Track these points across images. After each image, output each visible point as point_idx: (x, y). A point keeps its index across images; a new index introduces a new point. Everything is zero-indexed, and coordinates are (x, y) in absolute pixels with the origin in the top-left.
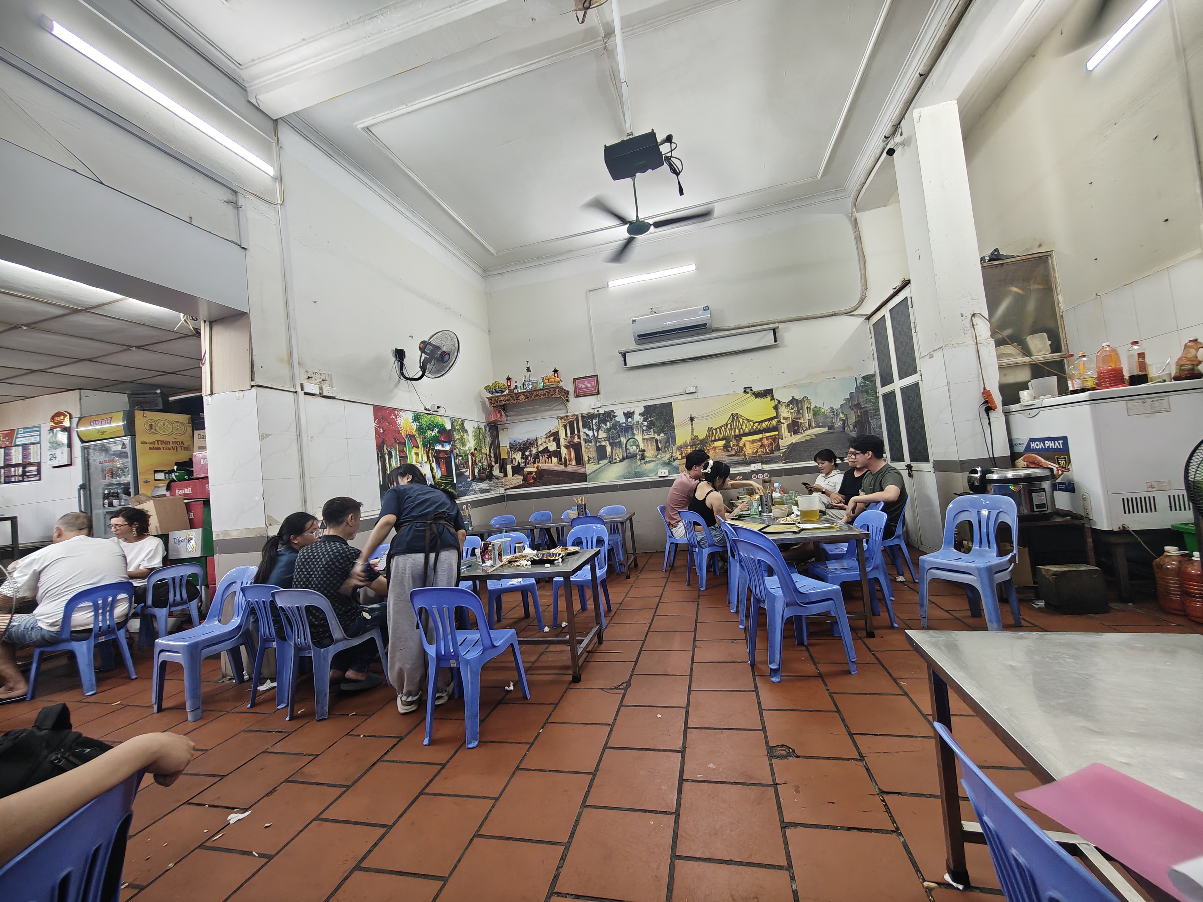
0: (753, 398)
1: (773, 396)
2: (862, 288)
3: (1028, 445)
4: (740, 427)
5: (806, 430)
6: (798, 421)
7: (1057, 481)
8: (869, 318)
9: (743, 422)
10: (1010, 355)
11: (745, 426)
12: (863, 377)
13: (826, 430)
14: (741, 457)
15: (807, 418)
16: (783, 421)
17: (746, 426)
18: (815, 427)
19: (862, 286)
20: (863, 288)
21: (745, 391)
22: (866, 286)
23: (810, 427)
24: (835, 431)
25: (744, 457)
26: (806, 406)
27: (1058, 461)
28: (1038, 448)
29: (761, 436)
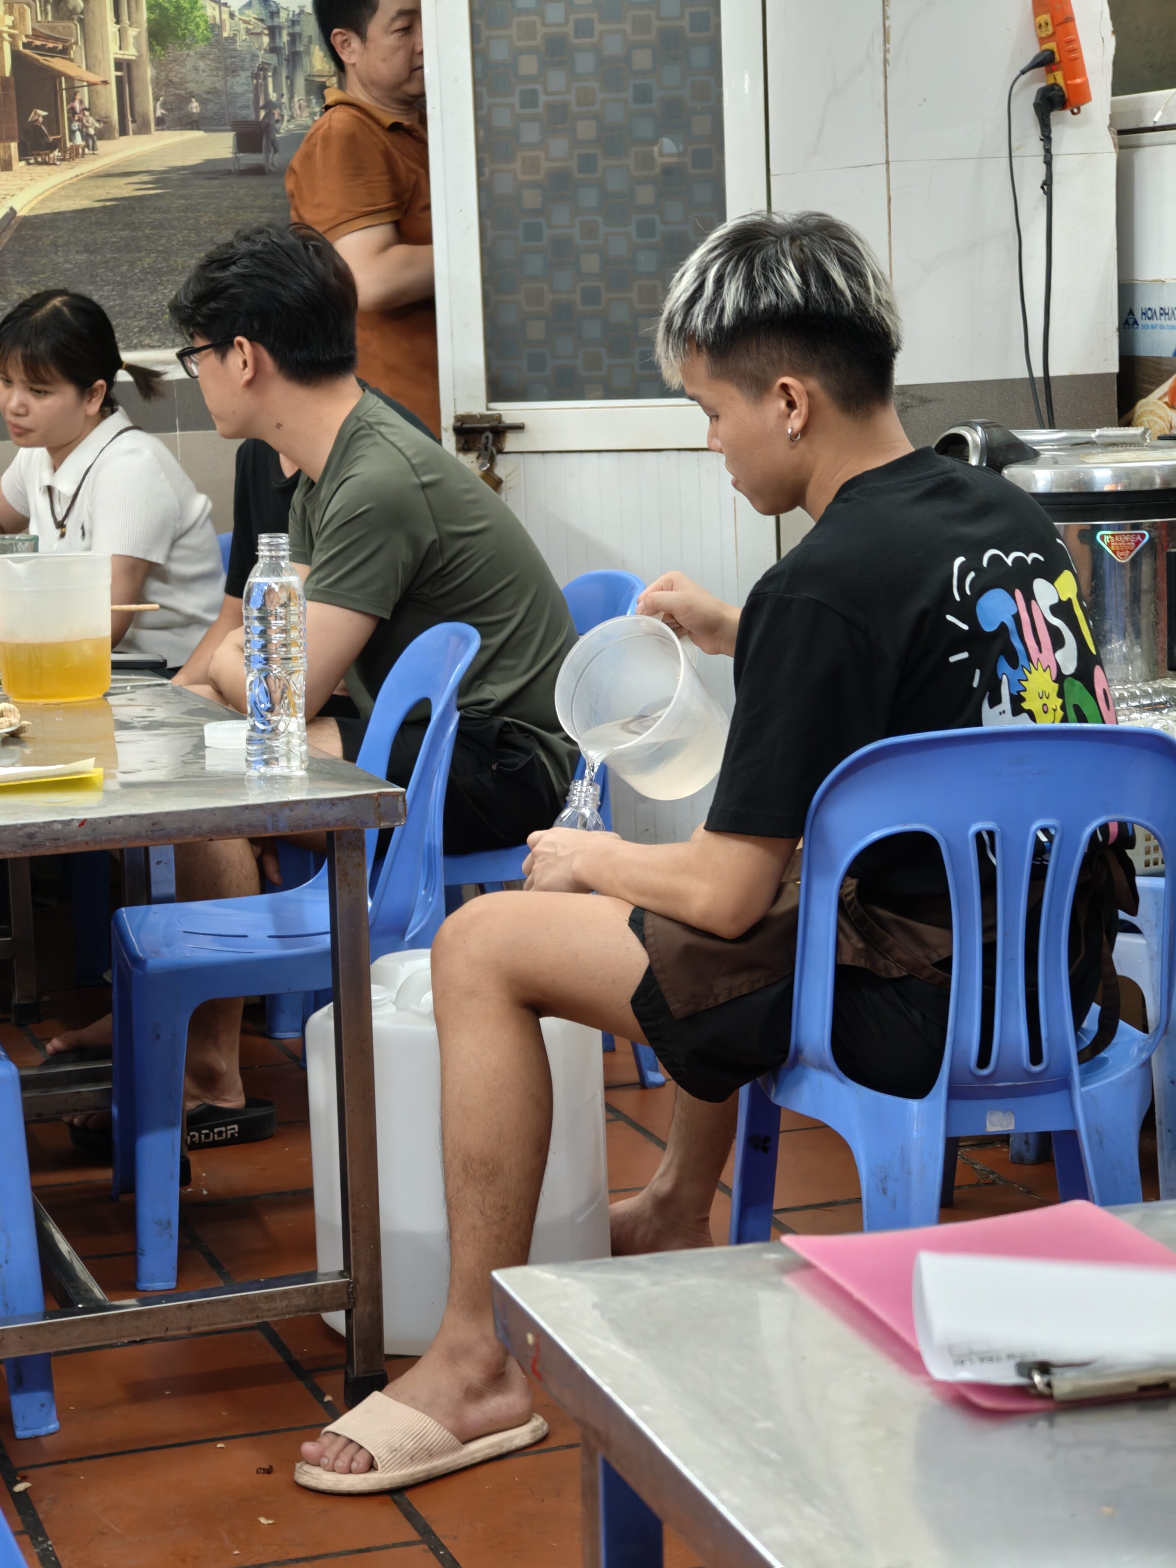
5: (102, 135)
18: (161, 123)
23: (128, 120)
24: (276, 160)
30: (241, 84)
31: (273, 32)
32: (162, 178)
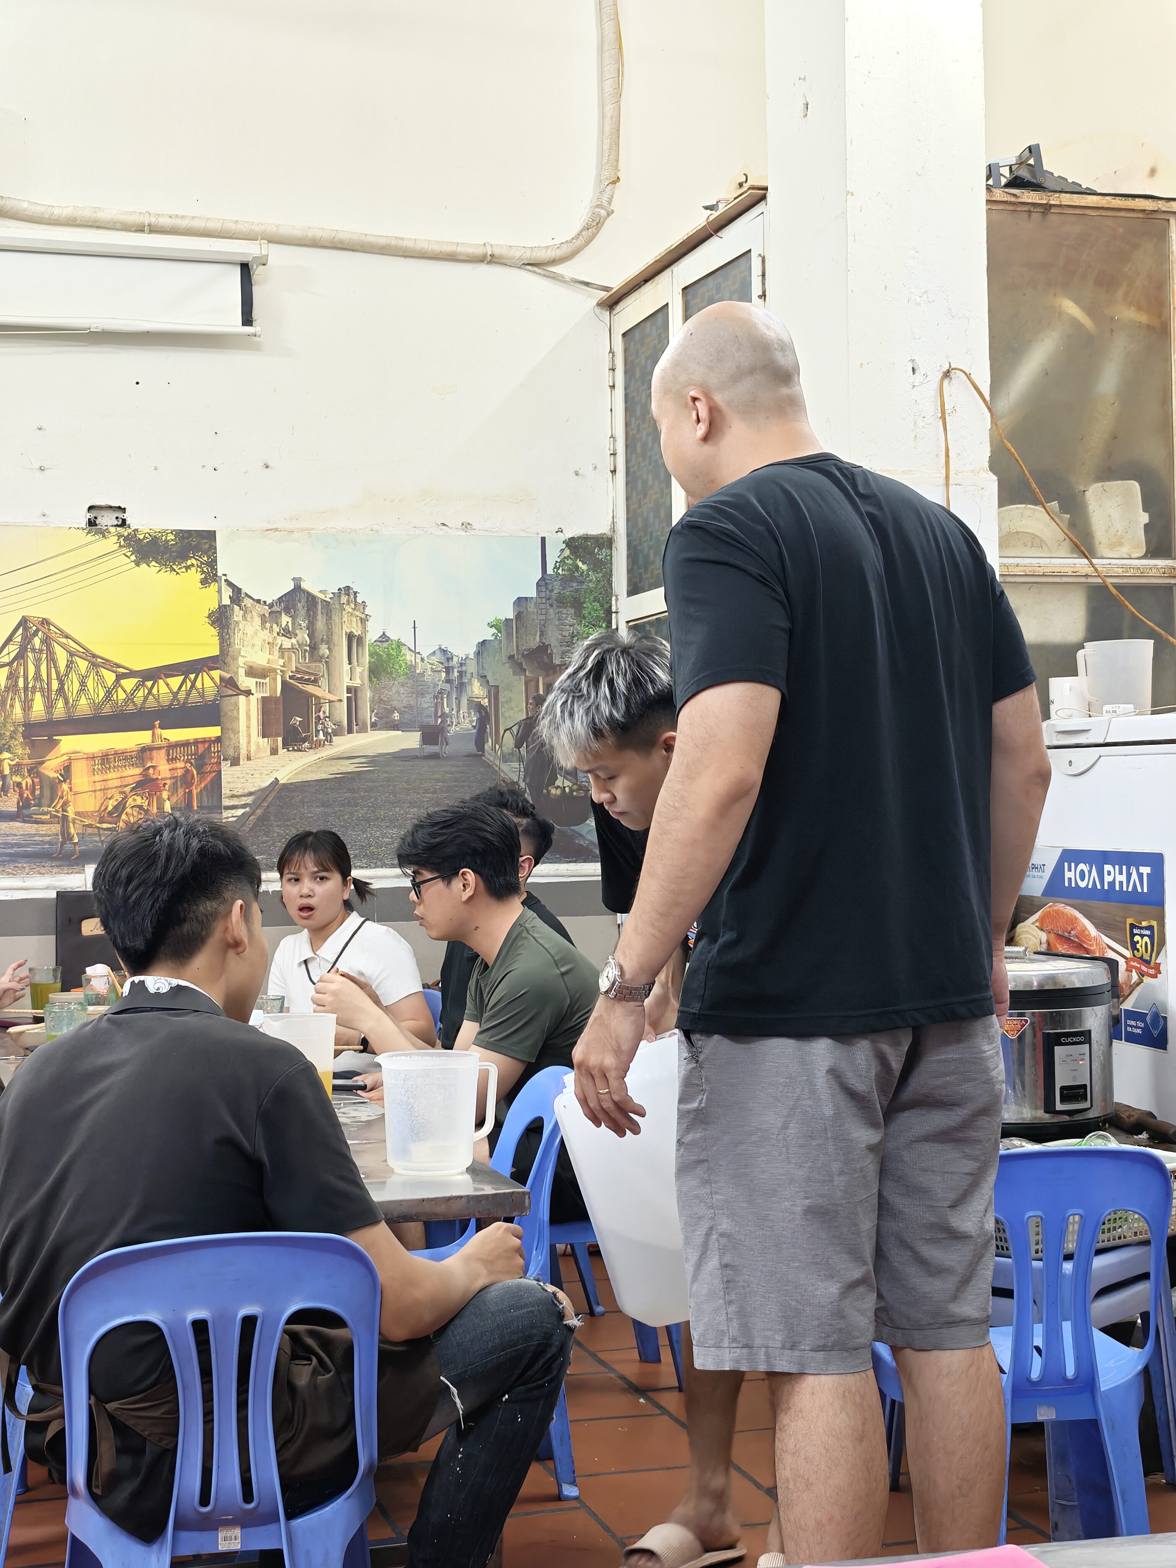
0: (124, 560)
1: (212, 564)
2: (599, 175)
3: (1058, 872)
4: (55, 685)
5: (336, 733)
6: (310, 689)
7: (1124, 1007)
8: (612, 303)
9: (70, 665)
10: (1035, 541)
11: (76, 686)
12: (571, 543)
13: (412, 740)
14: (43, 829)
15: (346, 681)
16: (246, 682)
17: (83, 684)
18: (374, 726)
19: (600, 167)
20: (605, 174)
21: (92, 523)
22: (616, 168)
23: (353, 724)
24: (447, 750)
25: (56, 828)
26: (346, 629)
27: (1133, 935)
28: (1083, 885)
29: (143, 738)
30: (427, 702)
31: (448, 670)
32: (374, 760)
